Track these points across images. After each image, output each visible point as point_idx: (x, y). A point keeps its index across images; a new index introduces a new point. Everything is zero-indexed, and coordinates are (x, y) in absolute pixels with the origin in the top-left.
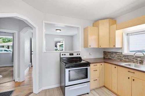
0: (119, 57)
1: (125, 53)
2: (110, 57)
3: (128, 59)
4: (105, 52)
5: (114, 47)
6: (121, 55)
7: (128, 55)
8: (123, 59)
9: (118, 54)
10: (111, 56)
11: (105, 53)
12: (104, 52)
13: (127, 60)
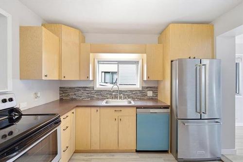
0: (89, 94)
1: (97, 87)
2: (74, 97)
3: (101, 95)
4: (64, 88)
5: (88, 79)
6: (92, 91)
7: (101, 91)
8: (95, 96)
9: (87, 89)
10: (75, 94)
11: (63, 90)
12: (60, 88)
13: (100, 97)
